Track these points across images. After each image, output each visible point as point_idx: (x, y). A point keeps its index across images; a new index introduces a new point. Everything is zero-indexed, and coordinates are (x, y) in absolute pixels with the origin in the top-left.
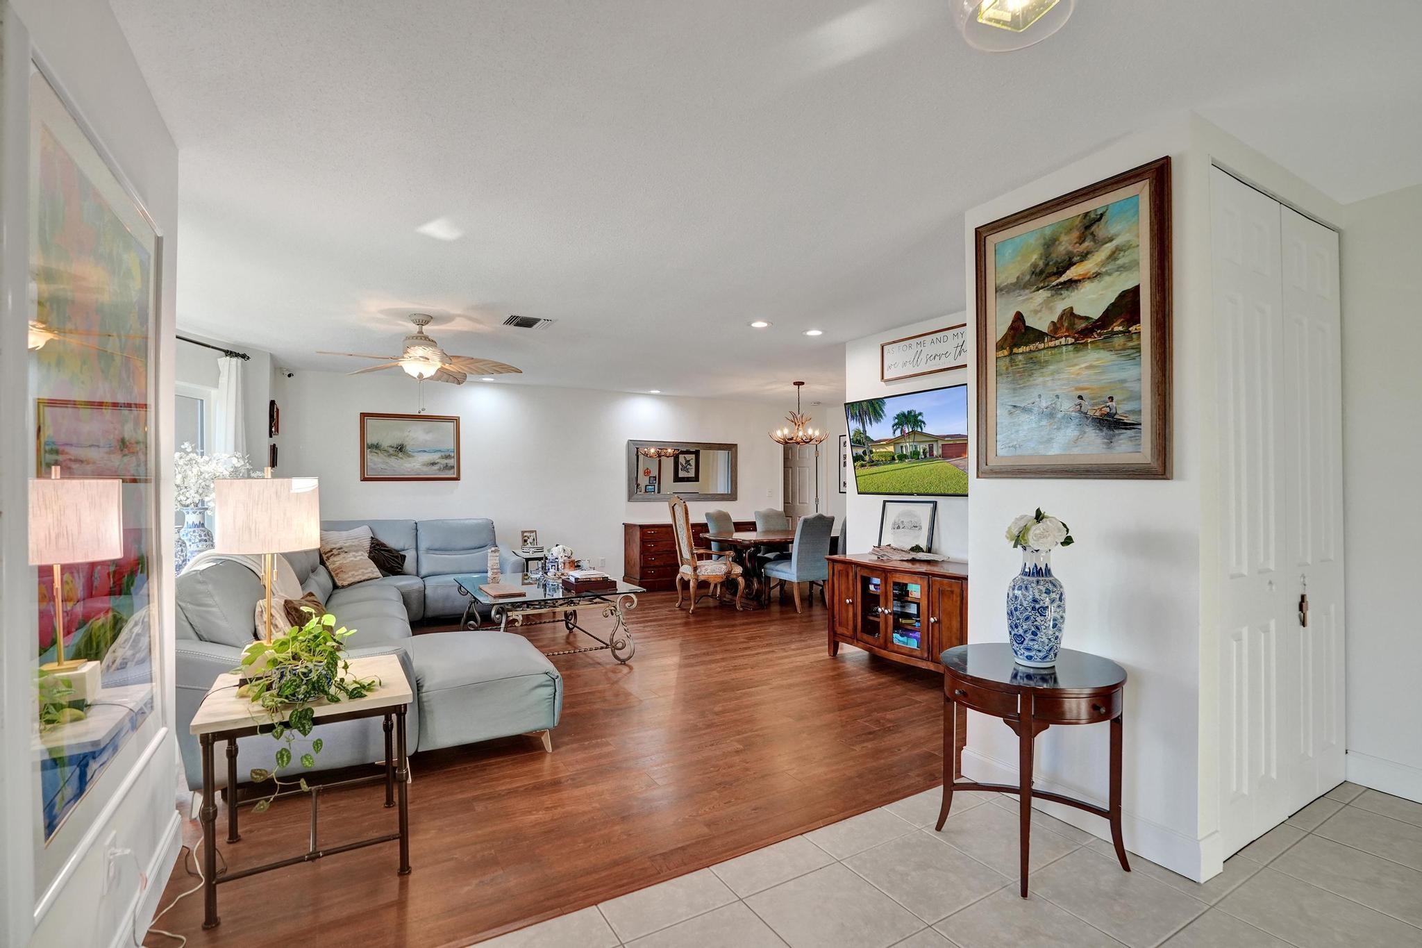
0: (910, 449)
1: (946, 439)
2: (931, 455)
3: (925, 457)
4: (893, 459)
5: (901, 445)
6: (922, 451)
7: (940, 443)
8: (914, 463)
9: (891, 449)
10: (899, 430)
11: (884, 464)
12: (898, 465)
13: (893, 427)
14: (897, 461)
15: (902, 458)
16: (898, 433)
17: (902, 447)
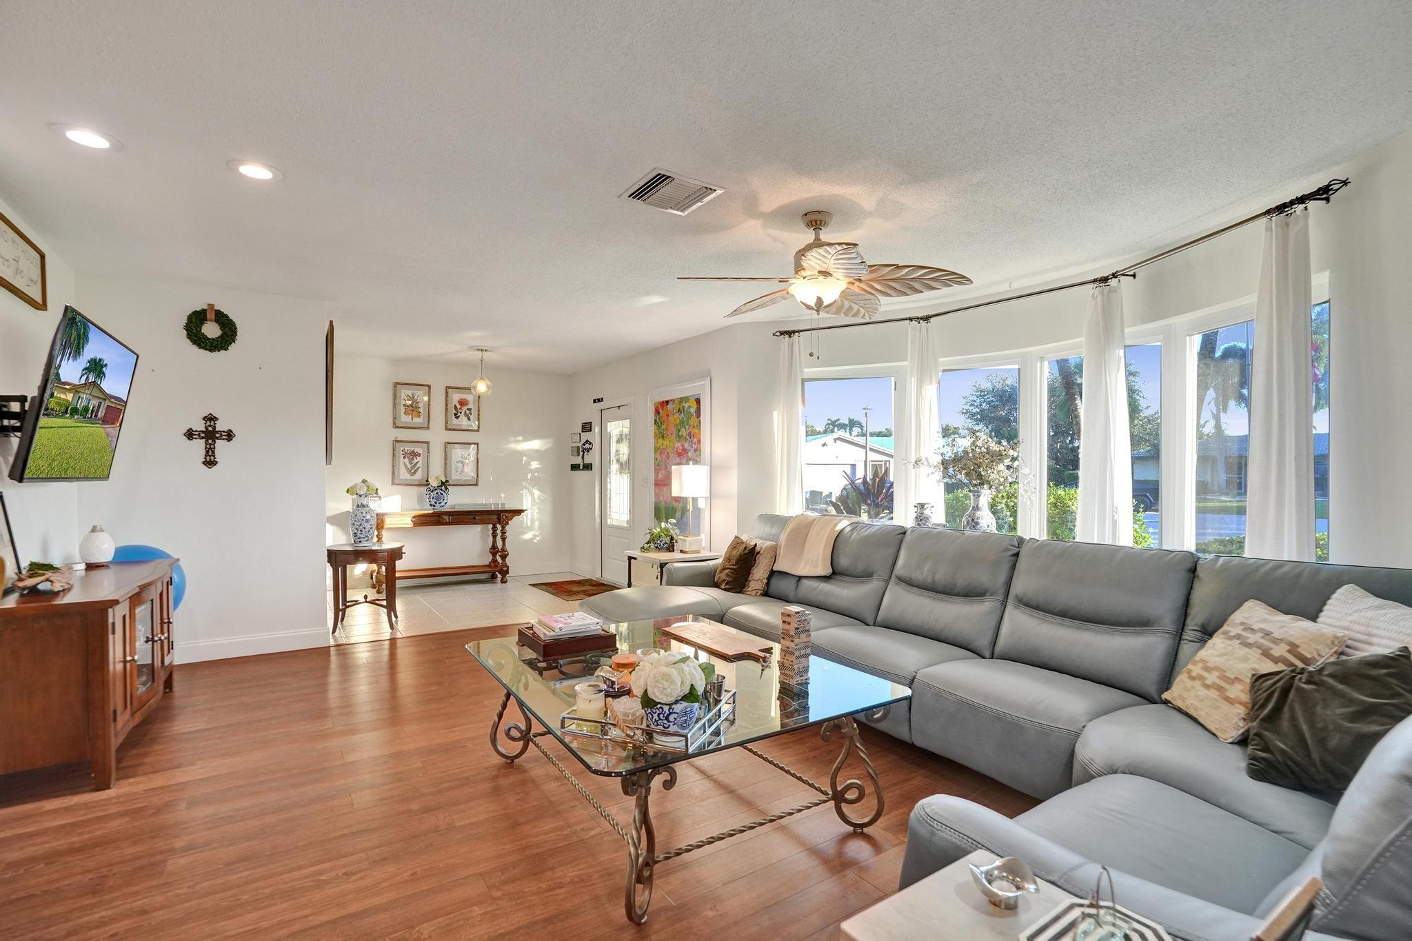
0: (84, 403)
1: (113, 400)
2: (96, 416)
3: (92, 416)
4: (66, 412)
5: (82, 395)
6: (91, 408)
7: (107, 403)
8: (80, 422)
9: (70, 397)
10: (85, 377)
11: (57, 416)
12: (67, 421)
13: (83, 370)
14: (68, 416)
15: (75, 411)
16: (83, 381)
17: (79, 397)
